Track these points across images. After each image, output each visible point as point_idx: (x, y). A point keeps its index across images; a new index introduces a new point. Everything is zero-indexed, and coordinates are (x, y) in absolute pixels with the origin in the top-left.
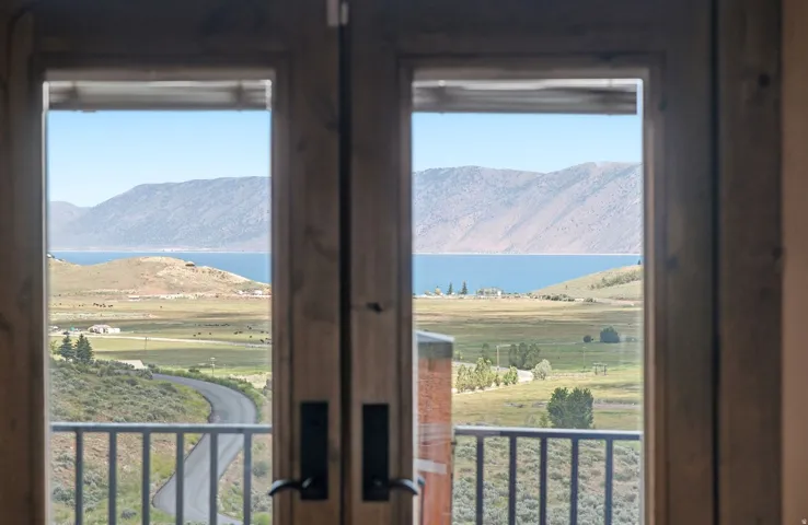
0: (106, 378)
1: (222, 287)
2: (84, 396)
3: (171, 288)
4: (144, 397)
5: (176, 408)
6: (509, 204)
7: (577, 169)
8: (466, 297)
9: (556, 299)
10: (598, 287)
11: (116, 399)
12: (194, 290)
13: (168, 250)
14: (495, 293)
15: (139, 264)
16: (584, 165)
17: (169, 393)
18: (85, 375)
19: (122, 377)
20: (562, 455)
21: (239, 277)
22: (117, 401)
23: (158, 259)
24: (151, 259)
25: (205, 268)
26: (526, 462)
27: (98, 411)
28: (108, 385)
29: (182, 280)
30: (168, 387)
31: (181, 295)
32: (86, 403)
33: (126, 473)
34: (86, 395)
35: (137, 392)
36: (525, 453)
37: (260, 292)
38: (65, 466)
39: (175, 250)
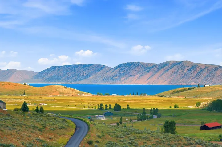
0: (48, 118)
1: (74, 93)
2: (42, 123)
3: (60, 93)
4: (58, 123)
5: (67, 126)
6: (148, 72)
7: (166, 63)
8: (138, 96)
9: (161, 96)
10: (173, 93)
11: (51, 123)
12: (66, 94)
13: (59, 83)
14: (145, 95)
15: (52, 87)
16: (168, 62)
17: (64, 122)
18: (42, 117)
19: (52, 118)
20: (170, 139)
21: (78, 90)
22: (51, 124)
23: (57, 86)
24: (55, 86)
25: (69, 88)
26: (161, 140)
27: (46, 126)
28: (48, 119)
29: (63, 91)
30: (64, 120)
31: (63, 95)
32: (43, 124)
33: (54, 143)
34: (43, 122)
35: (56, 121)
36: (160, 138)
37: (84, 94)
38: (38, 141)
39: (61, 83)
